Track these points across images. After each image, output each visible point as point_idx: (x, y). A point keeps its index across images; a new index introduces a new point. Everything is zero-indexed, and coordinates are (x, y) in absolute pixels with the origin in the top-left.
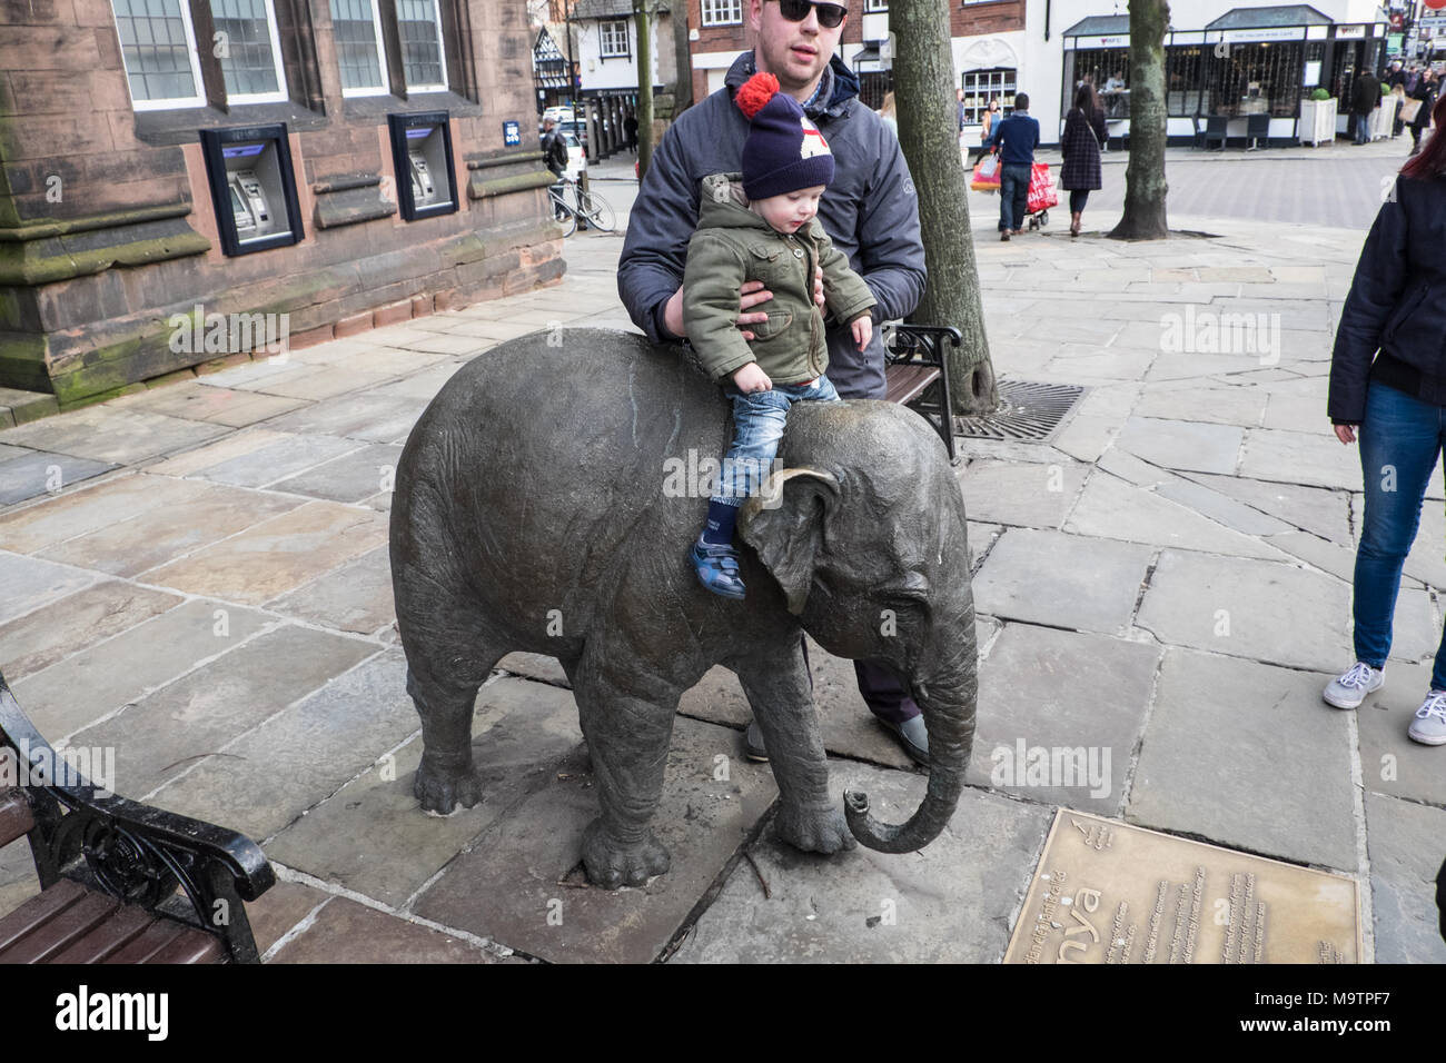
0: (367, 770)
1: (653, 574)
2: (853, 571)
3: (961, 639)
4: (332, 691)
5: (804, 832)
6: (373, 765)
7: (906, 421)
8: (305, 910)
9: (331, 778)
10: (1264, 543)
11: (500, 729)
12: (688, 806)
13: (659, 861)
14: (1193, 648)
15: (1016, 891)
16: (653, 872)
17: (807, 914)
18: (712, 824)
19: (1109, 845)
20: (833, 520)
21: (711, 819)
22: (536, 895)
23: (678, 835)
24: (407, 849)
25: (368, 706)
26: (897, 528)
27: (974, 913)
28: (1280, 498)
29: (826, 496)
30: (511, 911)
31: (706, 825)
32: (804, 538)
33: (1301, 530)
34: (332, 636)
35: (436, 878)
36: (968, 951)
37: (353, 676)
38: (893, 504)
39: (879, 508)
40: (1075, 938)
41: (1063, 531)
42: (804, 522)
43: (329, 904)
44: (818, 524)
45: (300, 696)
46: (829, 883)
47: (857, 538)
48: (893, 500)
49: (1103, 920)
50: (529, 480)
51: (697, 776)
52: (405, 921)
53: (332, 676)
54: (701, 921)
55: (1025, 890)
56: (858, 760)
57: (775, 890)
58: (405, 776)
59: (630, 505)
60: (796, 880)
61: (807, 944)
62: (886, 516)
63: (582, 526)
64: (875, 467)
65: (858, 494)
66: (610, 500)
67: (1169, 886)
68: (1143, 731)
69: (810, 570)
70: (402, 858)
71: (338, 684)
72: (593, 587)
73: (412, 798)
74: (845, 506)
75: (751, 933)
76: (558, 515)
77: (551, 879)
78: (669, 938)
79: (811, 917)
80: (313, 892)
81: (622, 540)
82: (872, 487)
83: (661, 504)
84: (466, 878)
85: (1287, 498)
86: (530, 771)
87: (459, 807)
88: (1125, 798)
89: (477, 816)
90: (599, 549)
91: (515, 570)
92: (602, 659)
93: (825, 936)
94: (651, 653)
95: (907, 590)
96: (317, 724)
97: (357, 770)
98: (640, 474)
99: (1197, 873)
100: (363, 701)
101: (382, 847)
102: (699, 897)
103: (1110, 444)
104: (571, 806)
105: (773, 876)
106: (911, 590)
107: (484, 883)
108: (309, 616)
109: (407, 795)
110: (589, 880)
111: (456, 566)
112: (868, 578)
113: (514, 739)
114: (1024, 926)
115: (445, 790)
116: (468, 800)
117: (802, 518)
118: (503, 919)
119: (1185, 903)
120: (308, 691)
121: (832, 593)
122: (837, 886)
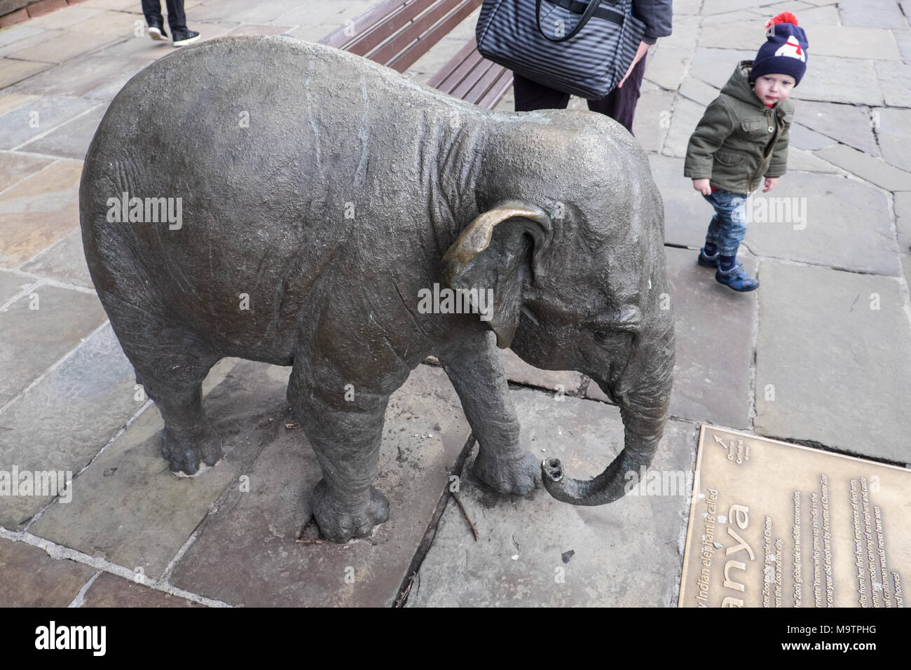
0: (121, 432)
1: (355, 309)
2: (564, 305)
3: (664, 353)
4: (85, 352)
5: (502, 480)
6: (125, 427)
7: (612, 137)
8: (73, 591)
9: (89, 444)
10: (815, 157)
11: (232, 380)
12: (399, 448)
13: (380, 513)
14: (779, 258)
15: (680, 513)
16: (377, 522)
17: (511, 554)
18: (421, 465)
19: (747, 458)
20: (543, 256)
21: (419, 459)
22: (278, 555)
23: (393, 479)
24: (161, 515)
25: (117, 364)
26: (611, 260)
27: (649, 538)
28: (820, 115)
29: (536, 232)
30: (258, 574)
31: (415, 466)
32: (511, 275)
33: (840, 143)
34: (83, 294)
35: (189, 543)
36: (650, 580)
37: (101, 334)
38: (608, 237)
39: (591, 240)
40: (734, 557)
41: (662, 154)
42: (511, 261)
43: (94, 583)
44: (528, 260)
45: (58, 358)
46: (526, 520)
47: (568, 273)
48: (608, 233)
49: (754, 535)
50: (211, 220)
51: (402, 416)
52: (165, 593)
53: (84, 336)
54: (422, 569)
55: (687, 511)
56: (533, 387)
57: (482, 531)
58: (154, 437)
59: (323, 241)
60: (498, 518)
61: (515, 586)
62: (600, 250)
63: (275, 263)
64: (588, 199)
65: (570, 229)
66: (300, 236)
67: (801, 496)
68: (754, 341)
69: (518, 304)
70: (157, 525)
71: (89, 344)
72: (294, 319)
73: (162, 459)
74: (556, 242)
75: (467, 579)
76: (248, 255)
77: (290, 535)
78: (397, 590)
79: (515, 557)
80: (81, 570)
81: (318, 276)
82: (585, 221)
83: (355, 240)
84: (214, 541)
85: (825, 115)
86: (261, 421)
87: (203, 467)
88: (751, 409)
89: (219, 473)
90: (296, 285)
91: (211, 307)
92: (311, 381)
93: (529, 575)
94: (360, 378)
95: (621, 324)
96: (74, 387)
97: (112, 433)
98: (329, 208)
99: (821, 480)
100: (113, 360)
101: (139, 514)
102: (418, 544)
103: (686, 73)
104: (299, 456)
105: (477, 516)
106: (625, 324)
107: (231, 546)
108: (61, 275)
109: (157, 456)
110: (322, 536)
111: (154, 293)
112: (579, 311)
113: (245, 390)
114: (691, 550)
115: (188, 454)
116: (210, 459)
117: (510, 256)
118: (251, 584)
119: (815, 512)
120: (62, 354)
121: (539, 321)
122: (533, 522)
